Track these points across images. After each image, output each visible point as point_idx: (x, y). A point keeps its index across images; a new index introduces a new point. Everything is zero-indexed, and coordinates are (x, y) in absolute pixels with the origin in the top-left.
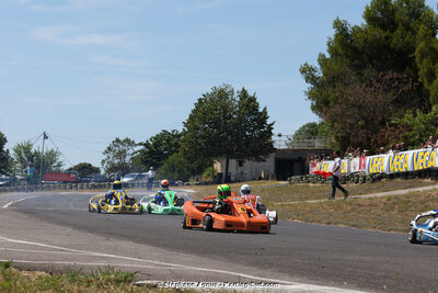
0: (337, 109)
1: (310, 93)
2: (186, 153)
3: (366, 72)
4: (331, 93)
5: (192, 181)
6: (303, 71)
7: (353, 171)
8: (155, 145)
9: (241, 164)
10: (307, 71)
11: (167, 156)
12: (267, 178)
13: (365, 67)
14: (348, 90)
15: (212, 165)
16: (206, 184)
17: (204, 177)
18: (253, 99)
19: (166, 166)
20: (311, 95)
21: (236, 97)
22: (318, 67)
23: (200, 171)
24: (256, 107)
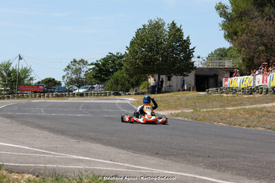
0: (244, 37)
1: (223, 25)
2: (127, 70)
3: (266, 9)
4: (239, 26)
5: (132, 92)
6: (218, 8)
7: (257, 85)
8: (104, 65)
9: (169, 79)
10: (221, 9)
11: (113, 72)
12: (189, 90)
13: (266, 5)
14: (253, 23)
15: (146, 79)
16: (143, 94)
17: (141, 88)
18: (179, 30)
19: (112, 80)
20: (224, 27)
21: (166, 28)
22: (229, 5)
23: (138, 84)
24: (181, 35)
